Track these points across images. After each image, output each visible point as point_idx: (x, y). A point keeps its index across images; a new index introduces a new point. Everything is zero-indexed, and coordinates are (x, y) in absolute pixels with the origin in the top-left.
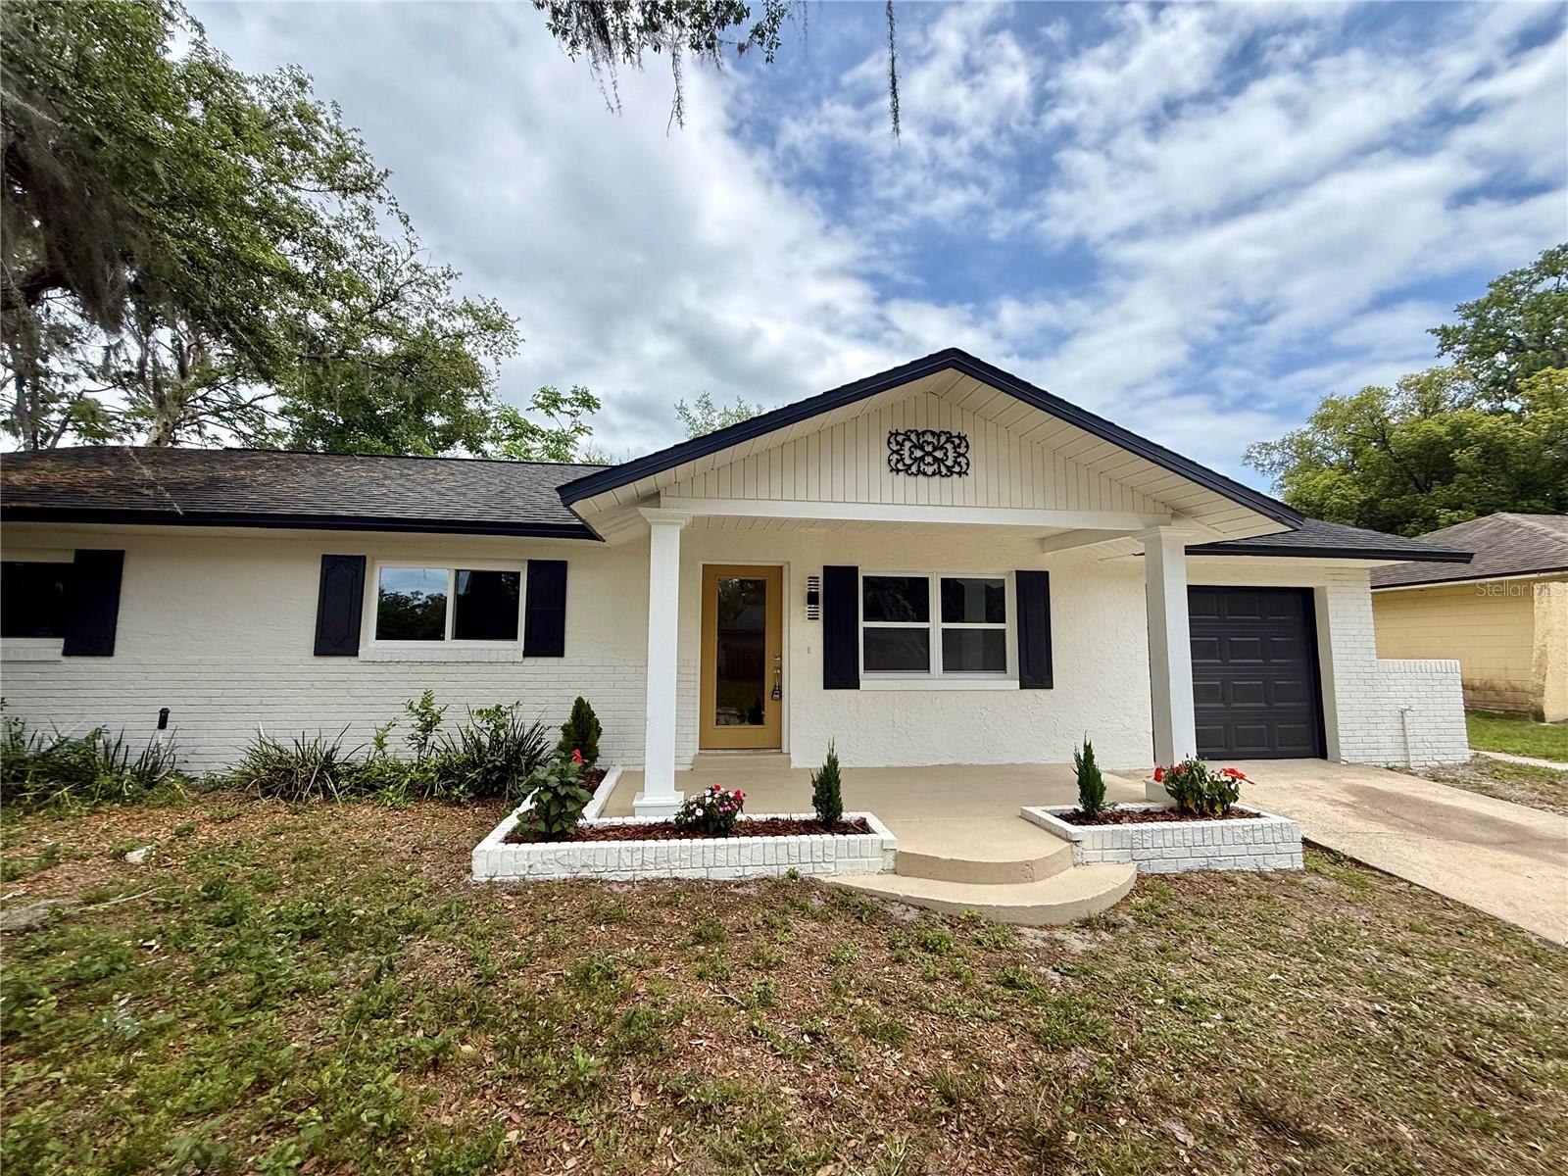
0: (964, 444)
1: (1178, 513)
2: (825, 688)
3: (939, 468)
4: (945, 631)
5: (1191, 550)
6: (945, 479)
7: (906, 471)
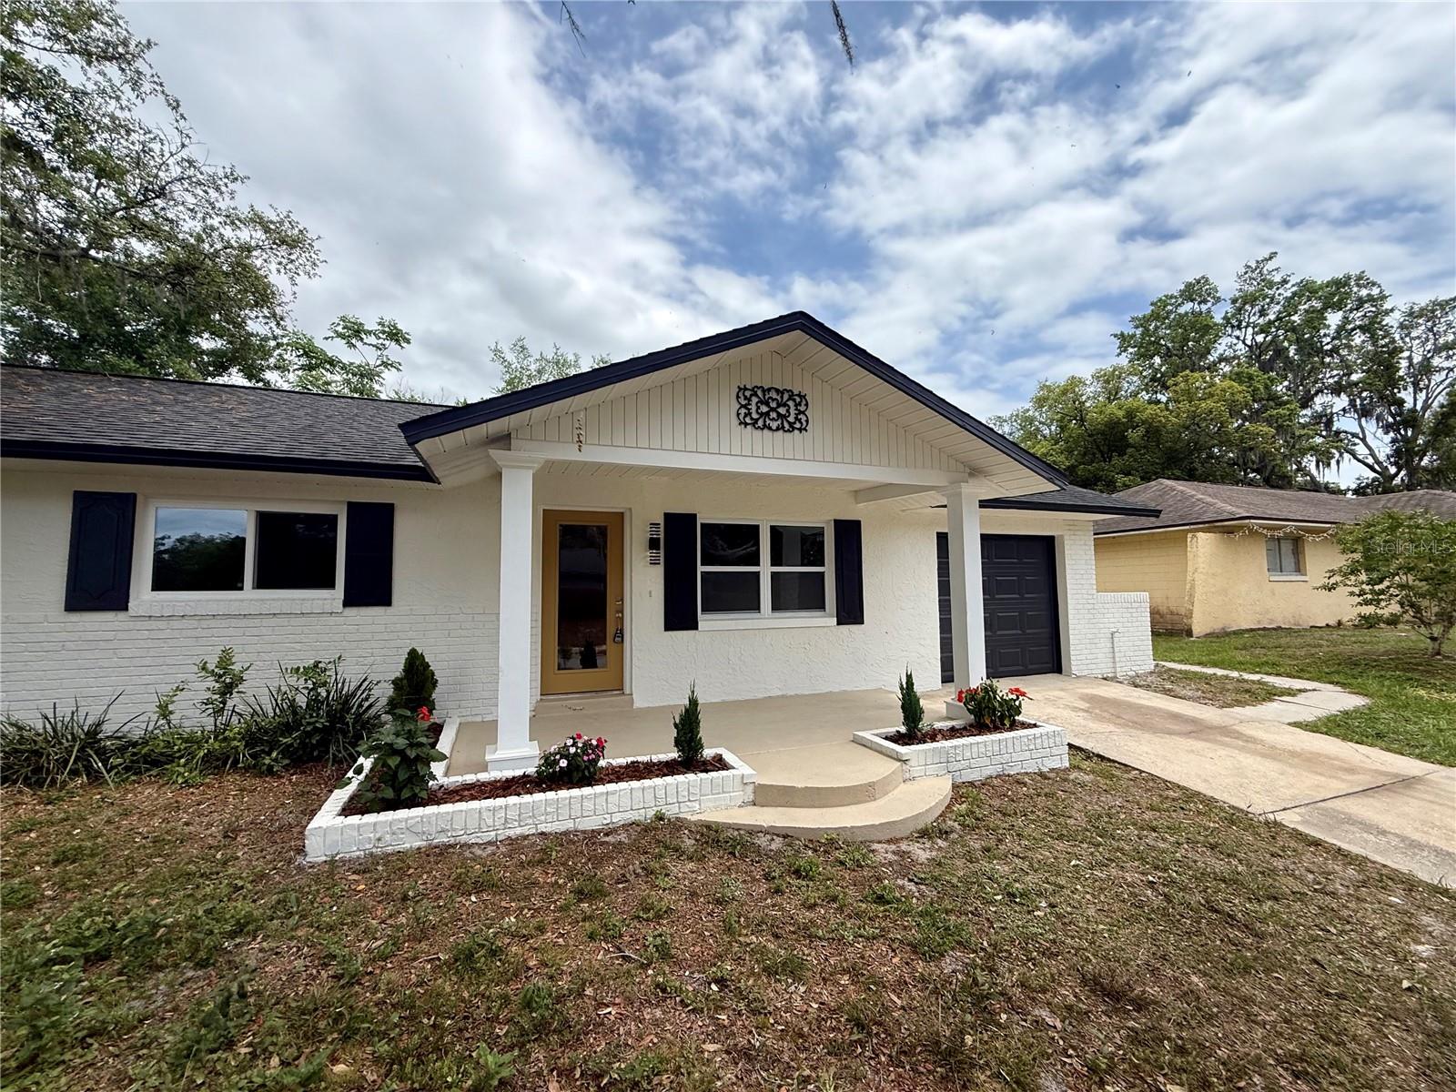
0: (804, 402)
1: (975, 472)
2: (667, 629)
3: (782, 423)
4: (773, 574)
5: (984, 504)
6: (788, 434)
7: (753, 425)
